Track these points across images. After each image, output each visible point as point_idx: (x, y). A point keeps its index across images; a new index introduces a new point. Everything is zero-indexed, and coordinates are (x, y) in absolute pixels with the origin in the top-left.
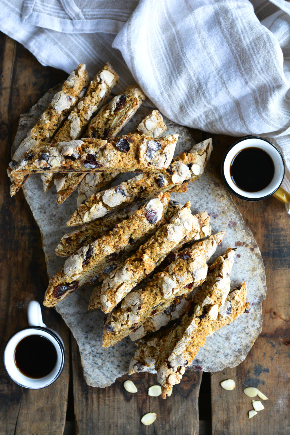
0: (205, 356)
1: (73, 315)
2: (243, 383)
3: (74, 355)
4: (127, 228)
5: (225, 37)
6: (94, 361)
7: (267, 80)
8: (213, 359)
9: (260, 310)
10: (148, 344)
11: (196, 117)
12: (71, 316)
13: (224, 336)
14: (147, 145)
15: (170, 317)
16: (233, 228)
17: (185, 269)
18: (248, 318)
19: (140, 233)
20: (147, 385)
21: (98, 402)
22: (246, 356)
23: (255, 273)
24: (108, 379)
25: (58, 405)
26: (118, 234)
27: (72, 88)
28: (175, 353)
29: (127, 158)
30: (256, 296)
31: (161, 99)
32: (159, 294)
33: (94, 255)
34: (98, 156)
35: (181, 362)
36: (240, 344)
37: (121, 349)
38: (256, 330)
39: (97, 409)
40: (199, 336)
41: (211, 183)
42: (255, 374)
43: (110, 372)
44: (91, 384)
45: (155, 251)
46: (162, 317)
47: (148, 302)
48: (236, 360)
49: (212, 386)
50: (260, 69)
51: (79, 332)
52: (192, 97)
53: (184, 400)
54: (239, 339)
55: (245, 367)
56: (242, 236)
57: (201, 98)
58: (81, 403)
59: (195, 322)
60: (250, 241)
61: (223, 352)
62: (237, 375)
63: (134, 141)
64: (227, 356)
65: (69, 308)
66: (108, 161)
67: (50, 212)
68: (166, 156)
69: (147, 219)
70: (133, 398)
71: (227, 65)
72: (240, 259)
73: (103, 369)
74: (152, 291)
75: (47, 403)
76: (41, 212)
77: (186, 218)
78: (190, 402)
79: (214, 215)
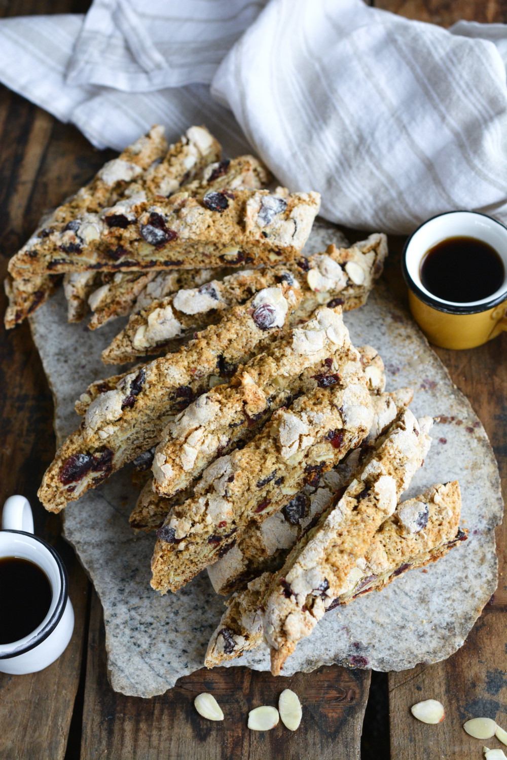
0: (374, 636)
1: (99, 545)
2: (462, 710)
3: (94, 636)
4: (215, 337)
5: (404, 57)
6: (133, 640)
7: (480, 107)
8: (393, 642)
9: (490, 544)
10: (250, 585)
11: (357, 202)
12: (94, 548)
13: (415, 595)
14: (261, 202)
15: (297, 529)
16: (430, 392)
17: (326, 402)
18: (466, 560)
19: (241, 347)
20: (247, 705)
21: (136, 740)
22: (465, 638)
23: (478, 473)
24: (160, 679)
25: (45, 745)
26: (197, 347)
27: (137, 154)
28: (302, 563)
29: (222, 222)
30: (483, 517)
31: (293, 166)
32: (272, 450)
33: (147, 386)
34: (169, 219)
35: (314, 582)
36: (451, 612)
37: (193, 616)
38: (486, 586)
39: (130, 756)
40: (354, 532)
41: (386, 316)
42: (489, 689)
43: (166, 664)
44: (122, 688)
45: (267, 370)
46: (281, 528)
47: (248, 466)
48: (443, 647)
49: (391, 715)
50: (464, 86)
51: (108, 580)
52: (347, 159)
53: (328, 742)
54: (449, 602)
55: (466, 674)
56: (448, 405)
57: (364, 159)
58: (96, 740)
59: (345, 503)
60: (466, 415)
61: (413, 628)
62: (448, 691)
63: (236, 197)
64: (423, 636)
65: (92, 532)
66: (186, 225)
67: (75, 360)
68: (295, 223)
69: (255, 322)
70: (214, 733)
71: (408, 102)
72: (446, 446)
73: (150, 658)
74: (257, 447)
75: (23, 740)
76: (58, 360)
77: (332, 322)
78: (341, 748)
79: (392, 369)
